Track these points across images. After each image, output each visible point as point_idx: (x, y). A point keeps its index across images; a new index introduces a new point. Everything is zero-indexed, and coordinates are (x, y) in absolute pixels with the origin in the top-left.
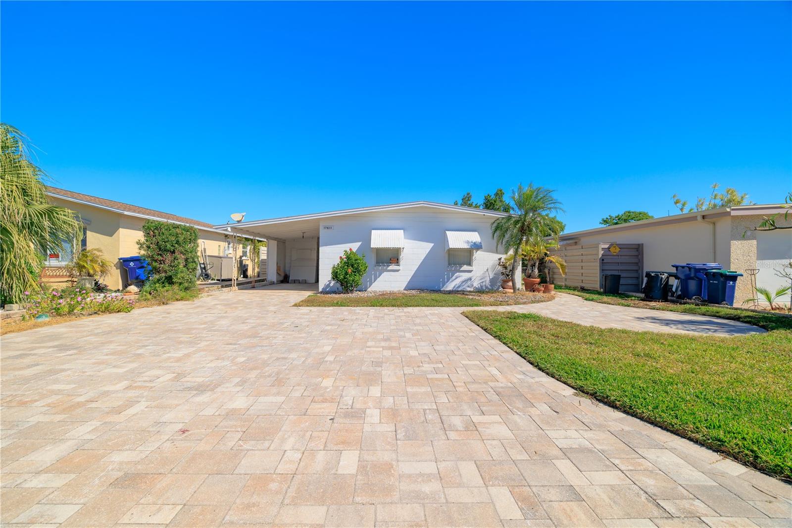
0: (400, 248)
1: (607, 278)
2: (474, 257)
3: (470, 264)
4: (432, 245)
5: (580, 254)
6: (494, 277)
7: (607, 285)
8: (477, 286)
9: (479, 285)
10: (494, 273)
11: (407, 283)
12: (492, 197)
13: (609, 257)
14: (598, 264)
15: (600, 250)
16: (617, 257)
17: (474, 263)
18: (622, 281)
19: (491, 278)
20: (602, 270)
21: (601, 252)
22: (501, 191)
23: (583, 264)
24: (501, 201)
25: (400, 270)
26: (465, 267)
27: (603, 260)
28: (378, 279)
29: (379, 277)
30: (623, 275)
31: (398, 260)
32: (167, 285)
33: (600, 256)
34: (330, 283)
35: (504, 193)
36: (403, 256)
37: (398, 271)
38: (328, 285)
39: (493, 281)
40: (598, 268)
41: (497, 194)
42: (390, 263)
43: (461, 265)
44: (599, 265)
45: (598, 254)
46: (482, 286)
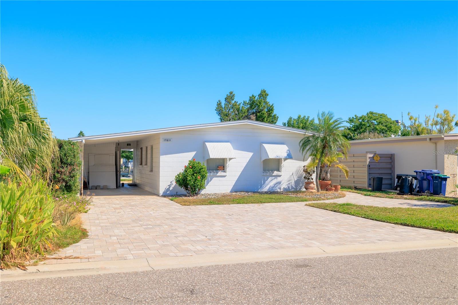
0: (226, 159)
1: (374, 179)
2: (282, 165)
3: (278, 170)
4: (251, 154)
5: (352, 160)
6: (298, 179)
7: (374, 185)
8: (285, 187)
9: (287, 186)
10: (297, 176)
11: (232, 186)
12: (256, 98)
13: (373, 164)
14: (366, 169)
15: (368, 158)
16: (378, 164)
17: (283, 169)
18: (384, 182)
19: (296, 179)
20: (369, 173)
21: (368, 160)
22: (265, 92)
23: (355, 169)
25: (226, 176)
26: (276, 173)
27: (369, 166)
28: (210, 183)
29: (210, 181)
30: (384, 177)
31: (224, 167)
33: (368, 163)
34: (170, 187)
36: (229, 165)
37: (225, 176)
38: (168, 190)
39: (297, 183)
40: (367, 172)
41: (260, 95)
42: (218, 170)
43: (273, 171)
44: (367, 170)
45: (366, 162)
46: (289, 187)
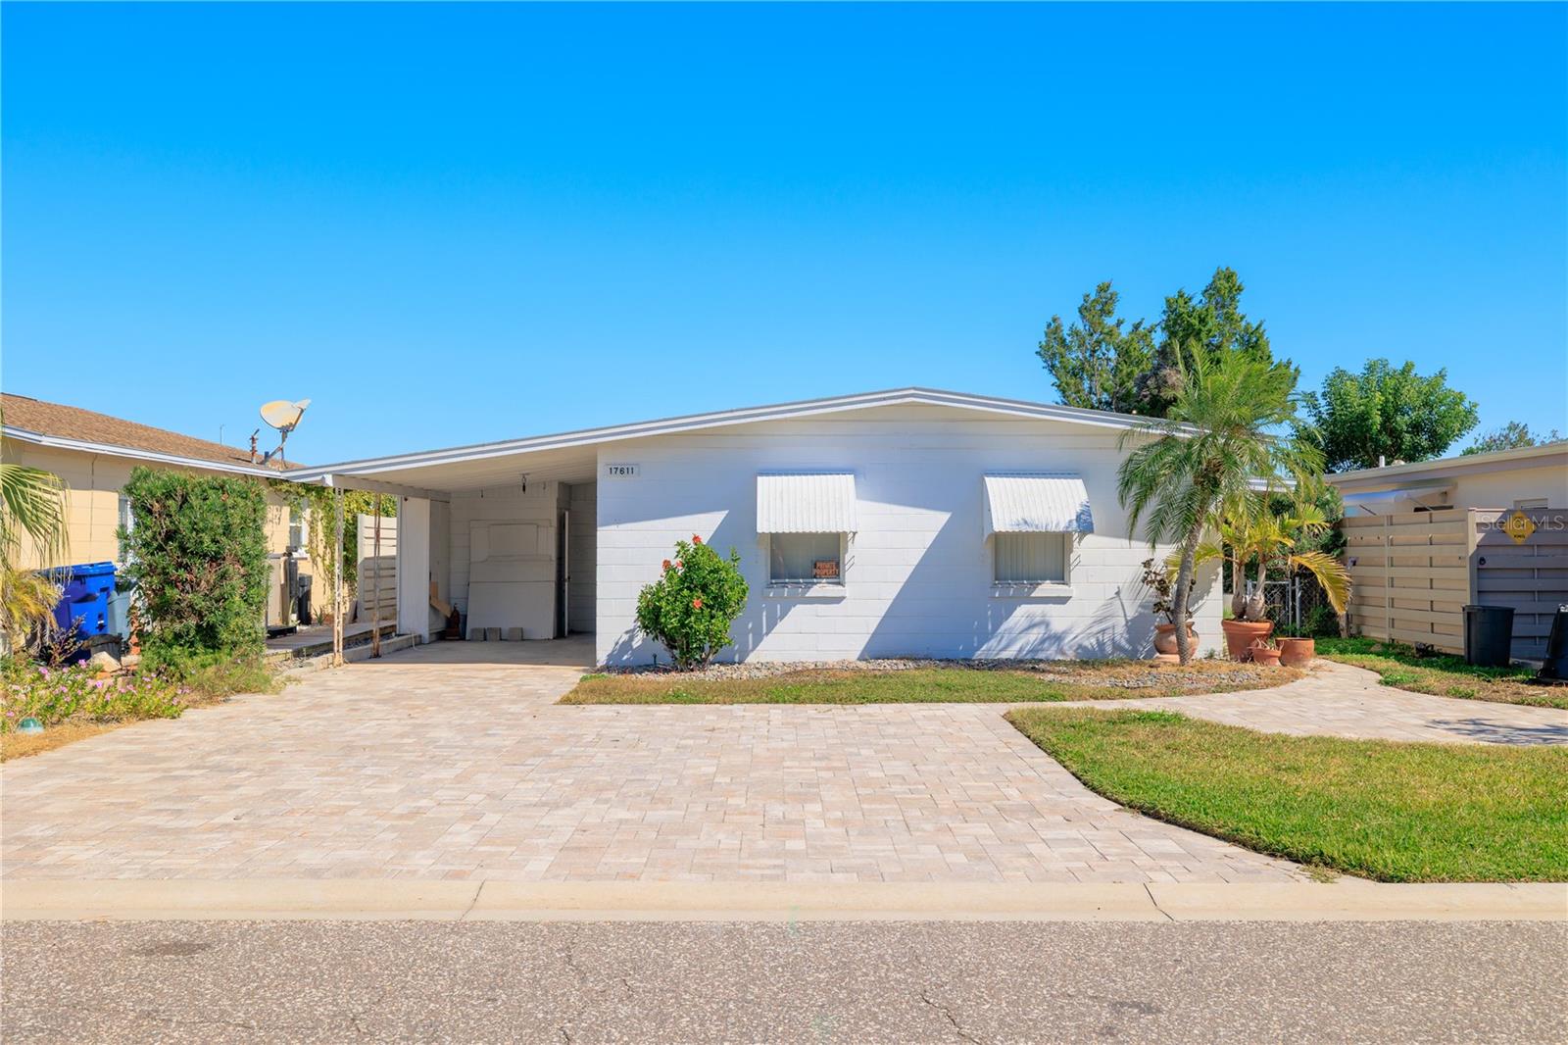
0: (845, 533)
1: (1473, 617)
2: (1073, 557)
3: (1061, 577)
4: (941, 518)
5: (1425, 538)
6: (1140, 614)
7: (1477, 639)
8: (1086, 643)
9: (1093, 641)
10: (1138, 602)
11: (867, 638)
12: (1194, 302)
13: (1500, 550)
14: (1465, 573)
15: (1472, 527)
16: (1527, 551)
17: (1075, 574)
19: (1131, 614)
20: (1479, 592)
21: (1475, 538)
22: (1229, 277)
23: (1435, 573)
24: (1229, 318)
25: (844, 598)
26: (1047, 588)
27: (1482, 561)
28: (780, 626)
29: (782, 618)
31: (838, 565)
32: (200, 648)
33: (1472, 549)
34: (631, 639)
35: (1239, 289)
36: (855, 557)
37: (838, 600)
38: (627, 645)
39: (1134, 627)
40: (1468, 587)
41: (1211, 291)
42: (815, 577)
43: (1035, 580)
44: (1468, 576)
45: (1464, 543)
46: (1101, 644)
